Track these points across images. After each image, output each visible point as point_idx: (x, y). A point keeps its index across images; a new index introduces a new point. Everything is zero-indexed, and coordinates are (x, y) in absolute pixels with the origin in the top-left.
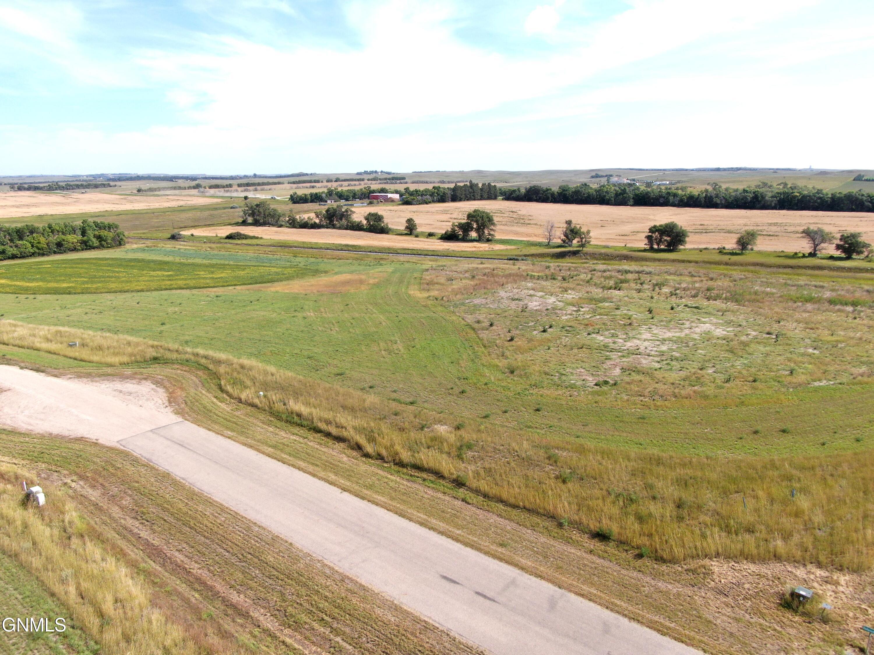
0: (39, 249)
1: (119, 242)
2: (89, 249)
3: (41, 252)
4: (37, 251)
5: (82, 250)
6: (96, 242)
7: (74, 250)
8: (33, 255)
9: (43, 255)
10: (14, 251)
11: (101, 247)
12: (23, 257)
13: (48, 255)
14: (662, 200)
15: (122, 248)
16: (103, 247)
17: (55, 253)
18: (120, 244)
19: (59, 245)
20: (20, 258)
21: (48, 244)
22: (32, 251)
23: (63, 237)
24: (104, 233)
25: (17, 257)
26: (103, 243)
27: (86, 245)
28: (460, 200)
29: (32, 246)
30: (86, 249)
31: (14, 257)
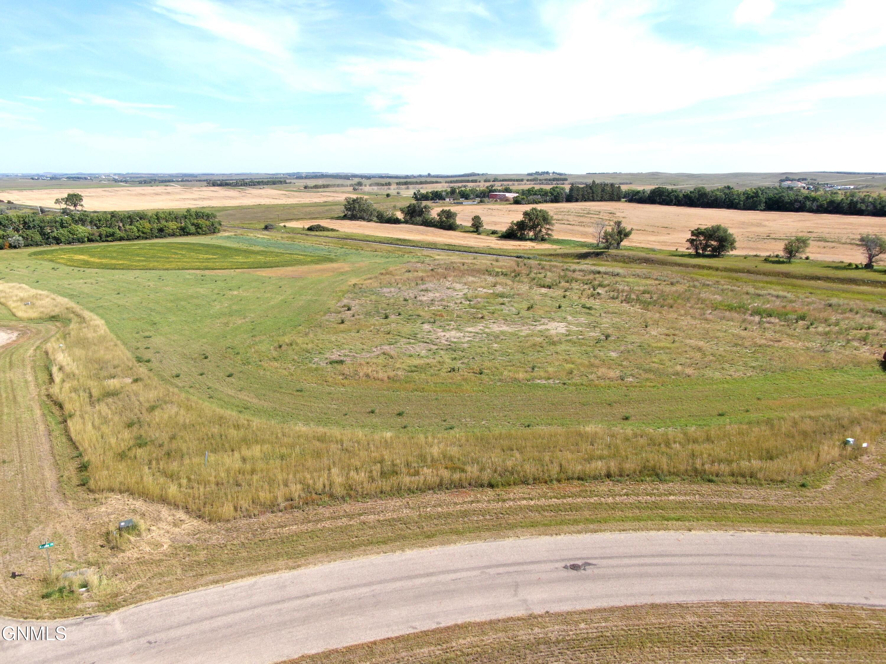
0: (143, 233)
1: (213, 230)
2: (187, 235)
3: (145, 235)
4: (142, 235)
5: (181, 235)
6: (193, 229)
7: (173, 235)
8: (138, 238)
9: (146, 238)
10: (122, 234)
11: (197, 233)
12: (128, 239)
13: (149, 239)
14: (797, 205)
15: (215, 236)
16: (199, 234)
17: (156, 237)
18: (214, 232)
19: (161, 230)
20: (127, 240)
21: (151, 230)
22: (137, 235)
23: (165, 224)
24: (200, 221)
25: (124, 240)
26: (199, 230)
27: (184, 232)
28: (577, 201)
29: (139, 230)
30: (184, 235)
31: (121, 239)
